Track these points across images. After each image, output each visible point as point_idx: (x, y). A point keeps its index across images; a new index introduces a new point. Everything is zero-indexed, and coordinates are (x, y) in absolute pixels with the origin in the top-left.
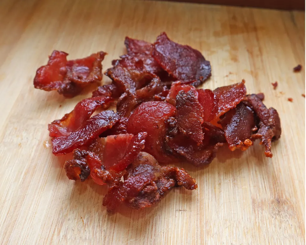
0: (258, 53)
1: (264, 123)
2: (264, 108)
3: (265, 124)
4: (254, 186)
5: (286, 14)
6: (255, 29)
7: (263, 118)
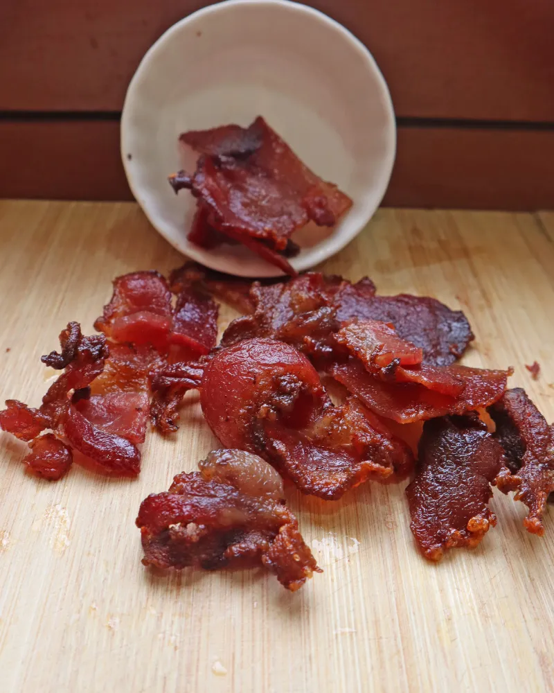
0: (483, 302)
1: (534, 454)
2: (537, 421)
3: (536, 457)
4: (536, 619)
5: (524, 218)
6: (465, 253)
7: (533, 442)
